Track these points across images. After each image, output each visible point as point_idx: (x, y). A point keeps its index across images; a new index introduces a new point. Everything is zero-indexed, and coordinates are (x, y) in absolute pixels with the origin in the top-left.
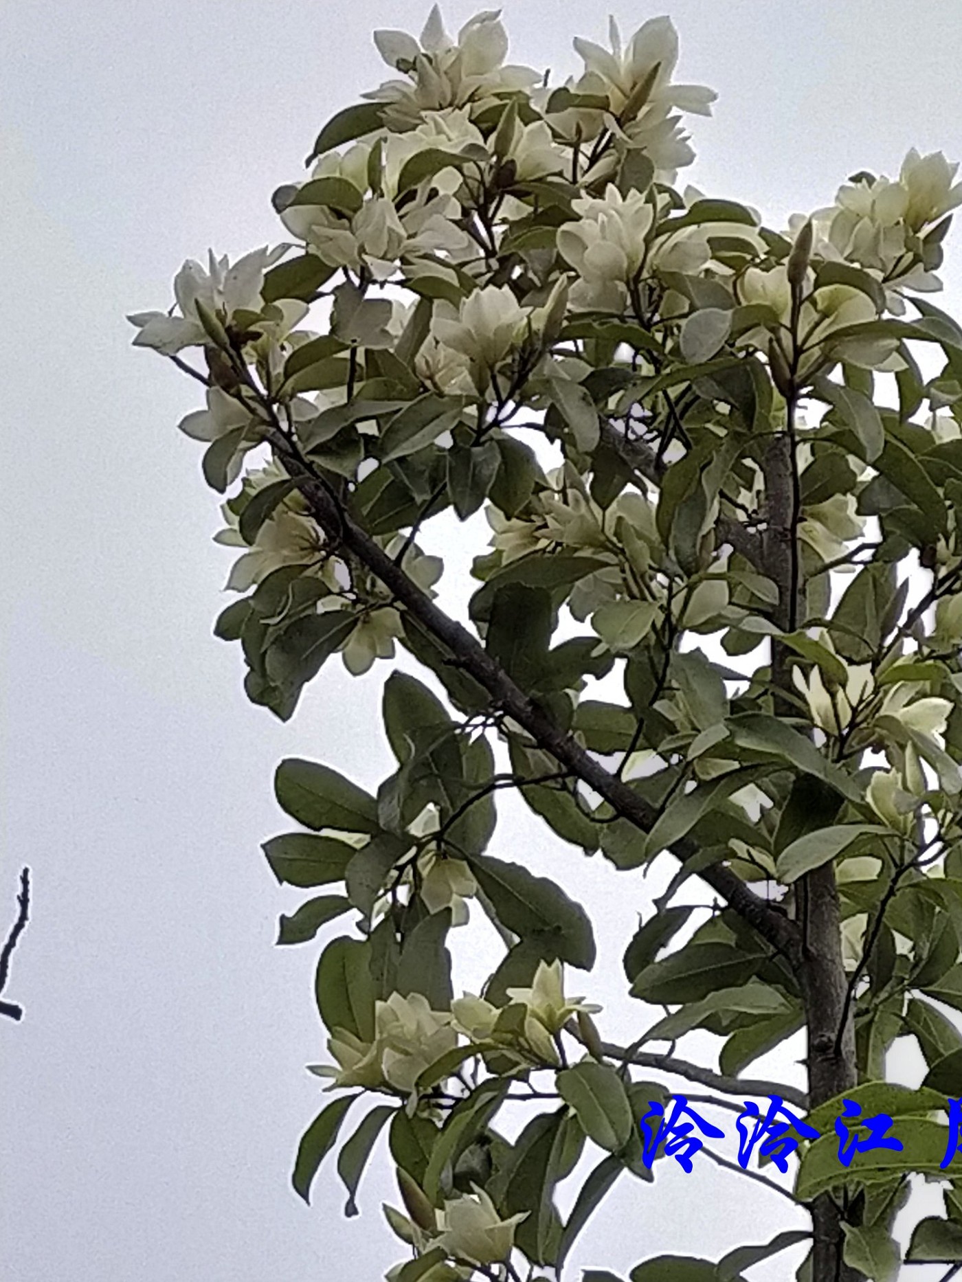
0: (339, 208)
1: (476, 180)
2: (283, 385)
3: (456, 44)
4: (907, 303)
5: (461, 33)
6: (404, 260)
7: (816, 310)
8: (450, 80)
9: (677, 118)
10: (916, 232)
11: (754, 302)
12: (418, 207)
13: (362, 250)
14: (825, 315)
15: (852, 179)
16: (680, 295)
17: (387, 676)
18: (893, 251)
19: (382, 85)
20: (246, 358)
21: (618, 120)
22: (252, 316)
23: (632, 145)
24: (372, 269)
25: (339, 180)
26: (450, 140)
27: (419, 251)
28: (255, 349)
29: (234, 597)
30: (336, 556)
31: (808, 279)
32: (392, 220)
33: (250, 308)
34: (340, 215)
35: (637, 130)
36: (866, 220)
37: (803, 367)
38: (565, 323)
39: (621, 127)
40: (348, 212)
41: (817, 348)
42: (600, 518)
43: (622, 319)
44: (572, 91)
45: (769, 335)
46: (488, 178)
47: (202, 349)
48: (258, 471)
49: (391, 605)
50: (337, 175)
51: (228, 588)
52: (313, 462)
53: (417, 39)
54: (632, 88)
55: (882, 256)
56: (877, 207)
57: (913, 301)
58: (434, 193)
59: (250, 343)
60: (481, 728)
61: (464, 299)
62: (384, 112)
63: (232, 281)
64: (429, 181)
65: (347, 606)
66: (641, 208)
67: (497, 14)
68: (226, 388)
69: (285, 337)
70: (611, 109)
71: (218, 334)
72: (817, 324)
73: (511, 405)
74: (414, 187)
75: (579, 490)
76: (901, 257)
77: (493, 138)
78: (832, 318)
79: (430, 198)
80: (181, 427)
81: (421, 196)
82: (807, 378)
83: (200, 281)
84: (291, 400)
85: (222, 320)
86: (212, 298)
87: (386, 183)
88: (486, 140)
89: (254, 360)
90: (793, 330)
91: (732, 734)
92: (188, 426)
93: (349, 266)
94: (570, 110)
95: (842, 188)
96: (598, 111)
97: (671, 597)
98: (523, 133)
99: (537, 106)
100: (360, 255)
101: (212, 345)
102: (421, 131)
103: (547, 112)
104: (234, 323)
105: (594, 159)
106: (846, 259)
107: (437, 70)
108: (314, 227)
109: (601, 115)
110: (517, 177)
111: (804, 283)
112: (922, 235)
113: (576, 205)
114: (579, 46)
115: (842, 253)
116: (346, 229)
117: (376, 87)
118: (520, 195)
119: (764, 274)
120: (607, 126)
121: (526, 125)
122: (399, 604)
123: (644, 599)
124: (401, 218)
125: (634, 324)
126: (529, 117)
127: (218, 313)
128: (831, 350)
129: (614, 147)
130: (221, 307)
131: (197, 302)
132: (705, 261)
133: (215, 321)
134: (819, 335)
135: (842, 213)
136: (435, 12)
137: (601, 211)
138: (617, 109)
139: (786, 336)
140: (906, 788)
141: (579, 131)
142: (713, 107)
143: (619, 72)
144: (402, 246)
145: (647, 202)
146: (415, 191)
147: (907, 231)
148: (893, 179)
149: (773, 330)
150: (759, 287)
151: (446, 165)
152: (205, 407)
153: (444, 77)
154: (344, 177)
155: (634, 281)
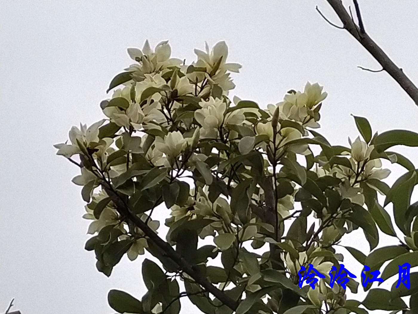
0: (121, 107)
1: (165, 96)
2: (107, 166)
3: (154, 52)
4: (309, 132)
5: (156, 48)
6: (144, 124)
7: (281, 136)
8: (153, 63)
9: (229, 74)
10: (310, 109)
11: (261, 134)
12: (147, 106)
13: (130, 121)
14: (284, 137)
15: (289, 92)
16: (235, 132)
17: (143, 261)
18: (304, 115)
19: (130, 66)
20: (94, 158)
21: (210, 75)
22: (95, 144)
23: (214, 83)
24: (134, 127)
25: (121, 98)
26: (156, 83)
27: (148, 120)
28: (96, 154)
29: (91, 236)
30: (124, 221)
31: (278, 126)
32: (140, 111)
33: (94, 141)
34: (122, 109)
35: (216, 78)
36: (294, 106)
37: (277, 155)
38: (199, 143)
39: (211, 77)
40: (125, 109)
41: (282, 148)
42: (211, 206)
43: (216, 140)
44: (194, 66)
45: (266, 144)
46: (168, 96)
47: (79, 155)
48: (97, 194)
49: (144, 237)
50: (121, 96)
51: (88, 233)
52: (117, 191)
53: (141, 50)
54: (214, 64)
55: (300, 117)
56: (298, 101)
57: (310, 131)
58: (152, 101)
59: (95, 152)
60: (174, 277)
61: (166, 136)
62: (132, 75)
63: (88, 133)
64: (151, 97)
65: (128, 238)
66: (222, 104)
67: (168, 41)
68: (88, 168)
69: (106, 150)
70: (207, 71)
71: (85, 150)
72: (282, 140)
73: (182, 170)
74: (146, 99)
75: (205, 197)
76: (306, 118)
77: (169, 82)
78: (286, 138)
79: (151, 103)
80: (73, 181)
81: (148, 102)
82: (279, 158)
83: (78, 133)
84: (109, 171)
85: (86, 145)
86: (82, 139)
87: (137, 99)
88: (167, 82)
89: (96, 158)
90: (274, 142)
91: (263, 277)
92: (75, 181)
93: (125, 126)
94: (194, 72)
95: (286, 96)
96: (203, 73)
97: (238, 231)
98: (179, 80)
99: (183, 71)
100: (129, 122)
101: (83, 154)
102: (146, 81)
103: (187, 73)
104: (90, 146)
105: (202, 88)
106: (288, 118)
107: (149, 60)
108: (114, 114)
109: (204, 74)
110: (178, 95)
111: (277, 127)
112: (312, 109)
113: (200, 104)
114: (196, 52)
115: (287, 116)
116: (124, 114)
117: (129, 67)
118: (178, 101)
119: (264, 125)
120: (206, 77)
121: (180, 77)
122: (147, 237)
123: (229, 232)
124: (142, 109)
125: (220, 142)
126: (181, 75)
127: (84, 143)
128: (287, 148)
129: (209, 84)
130: (85, 141)
131: (77, 139)
132: (243, 120)
133: (84, 146)
134: (283, 143)
135: (286, 103)
136: (147, 42)
137: (209, 105)
138: (209, 72)
139: (272, 144)
140: (321, 292)
141: (197, 79)
142: (240, 70)
143: (209, 59)
144: (143, 119)
145: (223, 102)
146: (146, 101)
147: (308, 109)
148: (303, 92)
149: (268, 143)
150: (263, 129)
151: (157, 92)
152: (81, 174)
153: (151, 63)
154: (123, 97)
155: (220, 128)
